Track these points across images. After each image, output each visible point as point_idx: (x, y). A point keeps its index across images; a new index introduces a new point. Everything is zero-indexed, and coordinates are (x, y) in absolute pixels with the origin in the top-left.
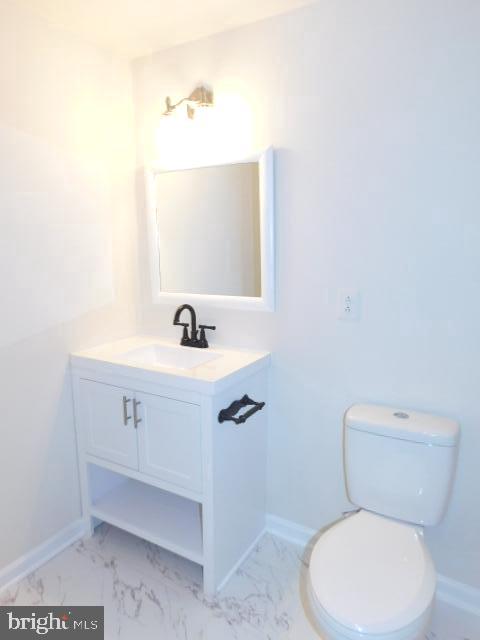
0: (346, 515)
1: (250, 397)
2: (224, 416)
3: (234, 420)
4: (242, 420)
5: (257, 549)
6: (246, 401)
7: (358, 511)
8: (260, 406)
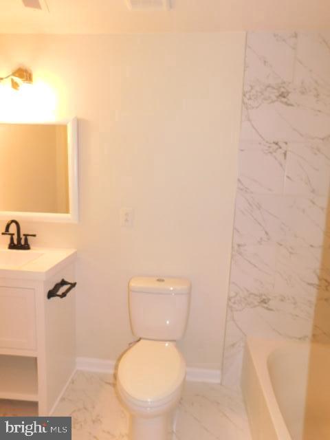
0: (131, 345)
1: (66, 280)
2: (51, 294)
3: (58, 296)
4: (64, 295)
5: (73, 382)
6: (63, 283)
7: (139, 341)
8: (73, 285)
